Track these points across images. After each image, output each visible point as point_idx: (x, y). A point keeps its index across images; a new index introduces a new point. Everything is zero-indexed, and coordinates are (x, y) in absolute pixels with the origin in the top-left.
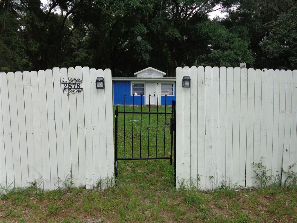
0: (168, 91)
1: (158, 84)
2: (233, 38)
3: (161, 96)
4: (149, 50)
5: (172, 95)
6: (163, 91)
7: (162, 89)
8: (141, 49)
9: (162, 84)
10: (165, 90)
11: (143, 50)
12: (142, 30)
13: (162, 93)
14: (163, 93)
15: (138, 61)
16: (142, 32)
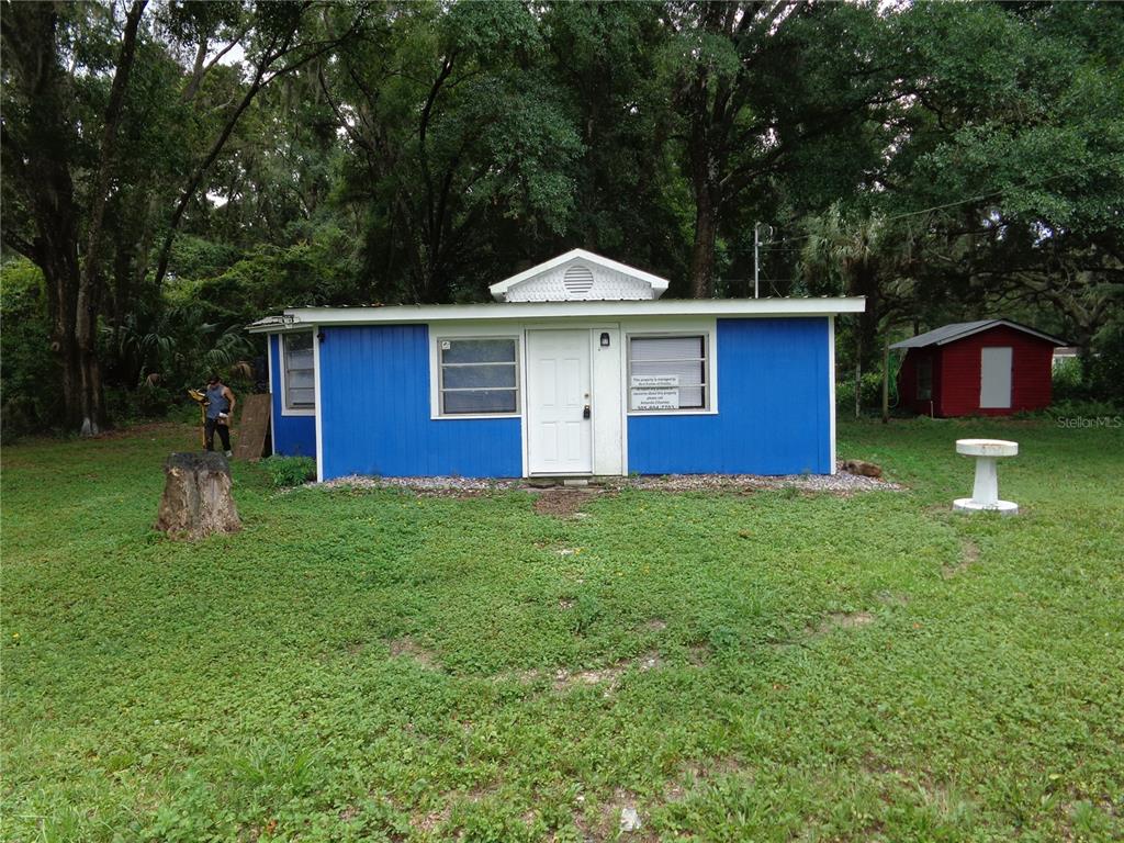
0: (673, 383)
1: (605, 336)
2: (1057, 63)
3: (629, 417)
4: (569, 152)
5: (703, 406)
6: (644, 383)
7: (631, 368)
8: (519, 145)
9: (632, 339)
10: (657, 379)
11: (532, 153)
12: (511, 24)
13: (638, 401)
14: (644, 398)
15: (506, 215)
16: (514, 36)
